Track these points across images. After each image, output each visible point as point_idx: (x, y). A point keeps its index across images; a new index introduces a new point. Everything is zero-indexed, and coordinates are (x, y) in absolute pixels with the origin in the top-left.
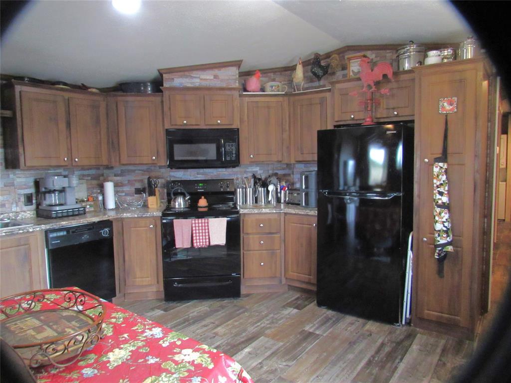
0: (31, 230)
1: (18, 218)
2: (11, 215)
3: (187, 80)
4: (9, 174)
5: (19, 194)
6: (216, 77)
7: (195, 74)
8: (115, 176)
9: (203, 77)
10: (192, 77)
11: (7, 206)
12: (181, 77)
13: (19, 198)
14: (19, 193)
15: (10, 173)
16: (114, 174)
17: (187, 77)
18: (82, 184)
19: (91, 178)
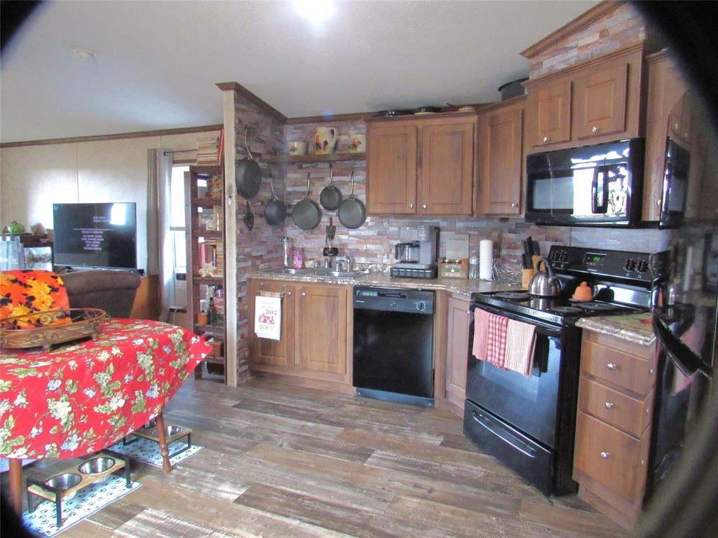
0: (339, 283)
1: (385, 271)
2: (378, 266)
3: (559, 58)
4: (383, 222)
5: (390, 245)
6: (603, 34)
7: (570, 42)
8: (510, 232)
9: (582, 43)
10: (567, 49)
11: (379, 256)
12: (552, 55)
13: (391, 250)
14: (390, 243)
15: (384, 220)
16: (507, 230)
17: (559, 51)
18: (463, 240)
19: (479, 232)
